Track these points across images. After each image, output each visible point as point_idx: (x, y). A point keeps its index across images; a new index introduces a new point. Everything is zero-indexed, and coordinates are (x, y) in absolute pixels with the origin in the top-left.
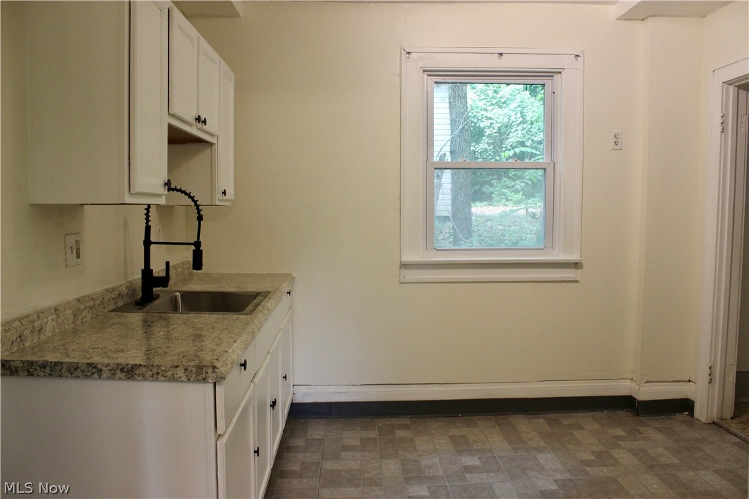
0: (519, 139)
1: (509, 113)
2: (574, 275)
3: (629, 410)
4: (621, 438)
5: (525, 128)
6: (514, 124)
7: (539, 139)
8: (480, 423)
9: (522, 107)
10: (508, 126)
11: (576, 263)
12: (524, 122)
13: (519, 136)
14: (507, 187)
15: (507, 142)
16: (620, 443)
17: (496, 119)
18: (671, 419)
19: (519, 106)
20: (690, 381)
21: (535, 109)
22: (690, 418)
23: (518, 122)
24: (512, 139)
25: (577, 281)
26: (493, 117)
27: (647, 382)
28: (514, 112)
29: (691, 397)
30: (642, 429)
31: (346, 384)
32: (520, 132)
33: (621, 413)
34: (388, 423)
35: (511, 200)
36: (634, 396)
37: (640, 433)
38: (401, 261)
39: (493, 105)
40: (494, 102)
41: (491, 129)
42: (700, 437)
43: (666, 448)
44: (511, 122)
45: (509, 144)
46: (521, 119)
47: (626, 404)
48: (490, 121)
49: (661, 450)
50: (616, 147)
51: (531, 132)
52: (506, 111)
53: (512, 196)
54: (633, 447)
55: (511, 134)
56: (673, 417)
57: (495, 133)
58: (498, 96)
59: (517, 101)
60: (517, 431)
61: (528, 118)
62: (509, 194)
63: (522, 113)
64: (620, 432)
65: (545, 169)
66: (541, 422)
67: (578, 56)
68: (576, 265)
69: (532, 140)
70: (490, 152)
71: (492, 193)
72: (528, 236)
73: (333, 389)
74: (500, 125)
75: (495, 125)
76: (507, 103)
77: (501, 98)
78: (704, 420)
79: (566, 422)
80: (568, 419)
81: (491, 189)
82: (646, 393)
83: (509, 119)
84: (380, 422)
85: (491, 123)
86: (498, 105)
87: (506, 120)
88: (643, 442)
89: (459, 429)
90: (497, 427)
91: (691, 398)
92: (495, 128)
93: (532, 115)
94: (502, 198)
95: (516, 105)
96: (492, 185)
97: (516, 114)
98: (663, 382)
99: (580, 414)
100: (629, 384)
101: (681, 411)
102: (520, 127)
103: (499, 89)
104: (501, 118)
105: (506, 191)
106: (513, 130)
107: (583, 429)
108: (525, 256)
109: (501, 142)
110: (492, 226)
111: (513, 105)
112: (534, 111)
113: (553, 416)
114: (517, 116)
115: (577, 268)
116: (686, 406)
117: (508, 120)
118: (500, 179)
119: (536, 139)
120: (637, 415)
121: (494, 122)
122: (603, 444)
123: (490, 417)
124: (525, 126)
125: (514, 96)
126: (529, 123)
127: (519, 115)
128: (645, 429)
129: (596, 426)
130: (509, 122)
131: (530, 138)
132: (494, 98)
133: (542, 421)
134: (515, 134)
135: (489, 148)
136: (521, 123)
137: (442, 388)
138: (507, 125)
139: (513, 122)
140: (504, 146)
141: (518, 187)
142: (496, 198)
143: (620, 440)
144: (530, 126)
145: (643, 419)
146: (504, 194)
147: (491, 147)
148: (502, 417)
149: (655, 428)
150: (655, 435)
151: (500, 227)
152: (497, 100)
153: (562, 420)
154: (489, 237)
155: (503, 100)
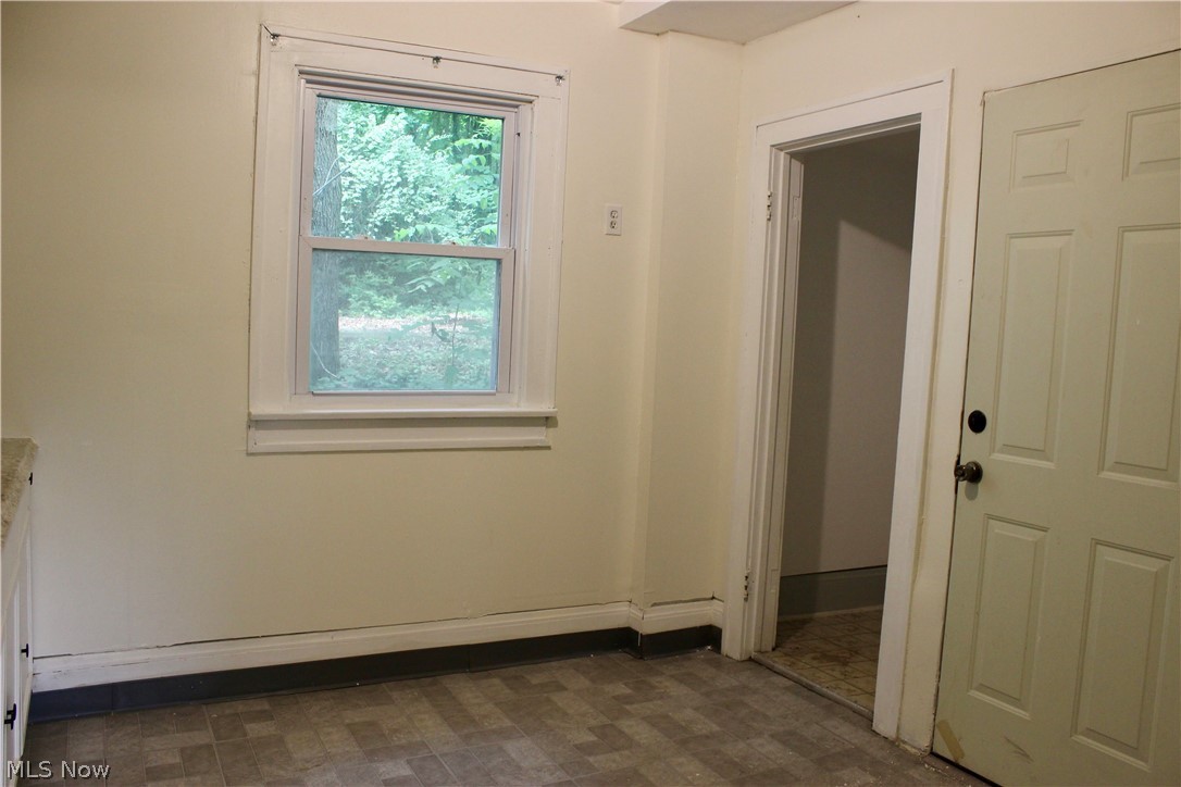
0: (395, 211)
1: (381, 167)
2: (543, 438)
3: (627, 650)
4: (627, 700)
5: (404, 195)
6: (387, 186)
7: (427, 213)
8: (395, 695)
9: (402, 160)
10: (378, 189)
11: (547, 418)
12: (404, 183)
13: (395, 205)
14: (370, 287)
15: (375, 215)
16: (628, 707)
17: (360, 177)
18: (690, 659)
19: (397, 158)
20: (713, 598)
21: (422, 164)
22: (717, 656)
23: (394, 184)
24: (384, 211)
25: (549, 448)
26: (354, 172)
27: (655, 605)
28: (389, 168)
29: (717, 623)
30: (654, 680)
31: (143, 645)
32: (396, 200)
33: (615, 656)
34: (228, 712)
35: (380, 308)
36: (635, 627)
37: (653, 687)
38: (249, 414)
39: (354, 152)
40: (356, 149)
41: (350, 192)
42: (737, 683)
43: (696, 709)
44: (382, 183)
45: (379, 218)
46: (399, 179)
47: (622, 641)
48: (350, 179)
49: (689, 713)
50: (613, 231)
51: (413, 200)
52: (375, 164)
53: (380, 302)
54: (649, 712)
55: (382, 203)
56: (691, 655)
57: (357, 198)
58: (364, 139)
59: (393, 149)
60: (460, 705)
61: (411, 179)
62: (376, 297)
63: (400, 169)
64: (622, 689)
65: (499, 262)
66: (495, 684)
67: (560, 78)
68: (547, 421)
69: (416, 214)
70: (347, 229)
71: (348, 295)
72: (423, 367)
73: (117, 657)
74: (365, 187)
75: (357, 186)
76: (377, 151)
77: (368, 143)
78: (737, 656)
79: (536, 680)
80: (539, 675)
81: (347, 290)
82: (653, 621)
83: (380, 177)
84: (214, 712)
85: (352, 183)
86: (362, 154)
87: (375, 179)
88: (659, 702)
89: (361, 710)
90: (424, 699)
91: (716, 625)
92: (358, 190)
93: (416, 175)
94: (363, 305)
95: (392, 156)
96: (348, 283)
97: (390, 171)
98: (676, 602)
99: (553, 664)
100: (626, 608)
101: (701, 645)
102: (397, 192)
103: (365, 129)
104: (367, 174)
105: (371, 293)
106: (386, 196)
107: (566, 689)
108: (464, 406)
109: (366, 215)
110: (358, 350)
111: (388, 156)
112: (420, 168)
113: (512, 671)
114: (394, 175)
115: (547, 426)
116: (708, 636)
117: (377, 180)
118: (361, 272)
119: (421, 213)
120: (641, 658)
121: (355, 180)
122: (602, 712)
123: (409, 682)
124: (405, 191)
125: (389, 141)
126: (411, 186)
127: (396, 173)
128: (659, 679)
129: (583, 682)
130: (379, 183)
131: (412, 210)
132: (355, 141)
133: (496, 681)
134: (389, 202)
135: (347, 222)
136: (398, 185)
137: (326, 638)
138: (376, 187)
139: (387, 182)
140: (371, 220)
141: (423, 287)
142: (354, 305)
143: (627, 703)
144: (412, 192)
145: (649, 662)
146: (368, 298)
147: (350, 221)
148: (430, 680)
149: (672, 676)
150: (676, 690)
151: (372, 352)
152: (362, 145)
153: (528, 677)
154: (359, 369)
155: (371, 147)
